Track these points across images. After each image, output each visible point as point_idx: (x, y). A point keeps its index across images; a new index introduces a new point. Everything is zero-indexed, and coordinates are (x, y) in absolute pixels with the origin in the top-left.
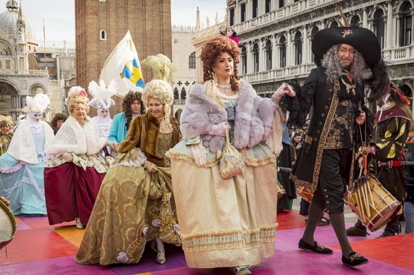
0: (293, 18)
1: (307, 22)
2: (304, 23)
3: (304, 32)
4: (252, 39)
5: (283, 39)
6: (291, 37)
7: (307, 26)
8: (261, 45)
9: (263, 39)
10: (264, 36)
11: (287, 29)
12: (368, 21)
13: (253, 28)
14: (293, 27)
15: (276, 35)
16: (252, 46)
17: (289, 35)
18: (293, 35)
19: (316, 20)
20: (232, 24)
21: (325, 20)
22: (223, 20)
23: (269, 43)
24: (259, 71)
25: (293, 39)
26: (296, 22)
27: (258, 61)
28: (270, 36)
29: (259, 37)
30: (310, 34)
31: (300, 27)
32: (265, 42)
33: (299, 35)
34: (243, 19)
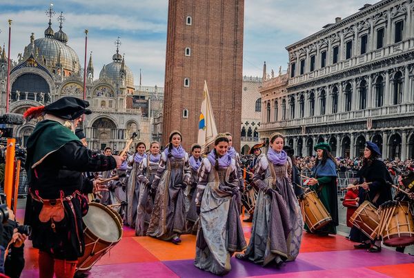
0: (345, 73)
1: (357, 76)
2: (353, 77)
3: (354, 84)
4: (309, 89)
5: (335, 90)
6: (343, 88)
7: (356, 79)
8: (317, 94)
9: (318, 89)
10: (319, 86)
11: (339, 81)
12: (409, 77)
13: (311, 80)
14: (344, 79)
15: (330, 86)
16: (309, 94)
17: (340, 86)
18: (345, 86)
19: (364, 74)
20: (293, 76)
21: (372, 75)
22: (286, 73)
23: (323, 92)
24: (315, 115)
25: (344, 90)
26: (347, 76)
27: (313, 107)
28: (324, 87)
29: (315, 87)
30: (359, 86)
31: (350, 80)
32: (320, 91)
33: (349, 86)
34: (302, 73)
